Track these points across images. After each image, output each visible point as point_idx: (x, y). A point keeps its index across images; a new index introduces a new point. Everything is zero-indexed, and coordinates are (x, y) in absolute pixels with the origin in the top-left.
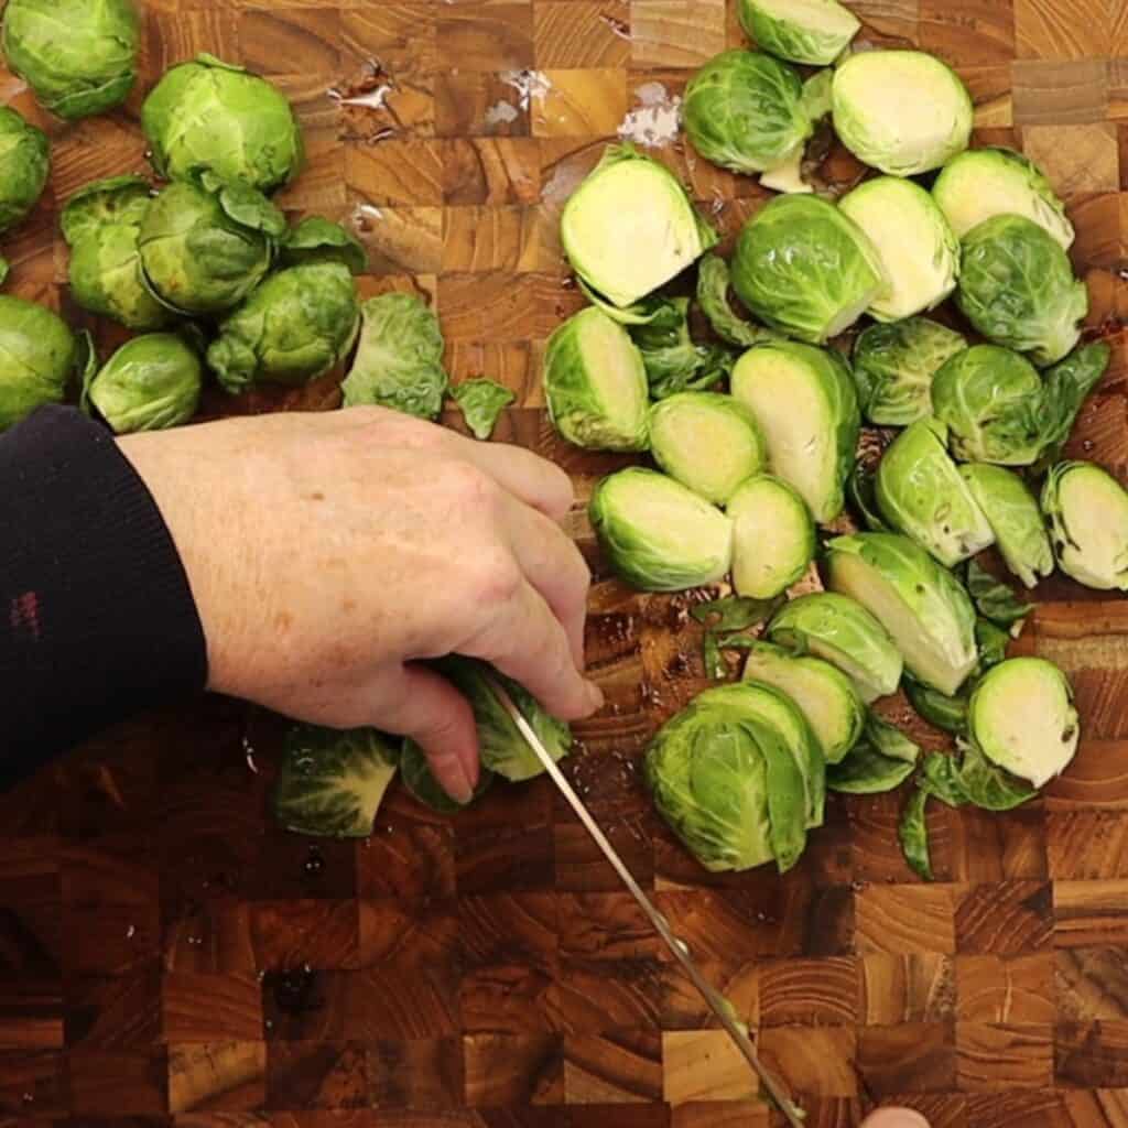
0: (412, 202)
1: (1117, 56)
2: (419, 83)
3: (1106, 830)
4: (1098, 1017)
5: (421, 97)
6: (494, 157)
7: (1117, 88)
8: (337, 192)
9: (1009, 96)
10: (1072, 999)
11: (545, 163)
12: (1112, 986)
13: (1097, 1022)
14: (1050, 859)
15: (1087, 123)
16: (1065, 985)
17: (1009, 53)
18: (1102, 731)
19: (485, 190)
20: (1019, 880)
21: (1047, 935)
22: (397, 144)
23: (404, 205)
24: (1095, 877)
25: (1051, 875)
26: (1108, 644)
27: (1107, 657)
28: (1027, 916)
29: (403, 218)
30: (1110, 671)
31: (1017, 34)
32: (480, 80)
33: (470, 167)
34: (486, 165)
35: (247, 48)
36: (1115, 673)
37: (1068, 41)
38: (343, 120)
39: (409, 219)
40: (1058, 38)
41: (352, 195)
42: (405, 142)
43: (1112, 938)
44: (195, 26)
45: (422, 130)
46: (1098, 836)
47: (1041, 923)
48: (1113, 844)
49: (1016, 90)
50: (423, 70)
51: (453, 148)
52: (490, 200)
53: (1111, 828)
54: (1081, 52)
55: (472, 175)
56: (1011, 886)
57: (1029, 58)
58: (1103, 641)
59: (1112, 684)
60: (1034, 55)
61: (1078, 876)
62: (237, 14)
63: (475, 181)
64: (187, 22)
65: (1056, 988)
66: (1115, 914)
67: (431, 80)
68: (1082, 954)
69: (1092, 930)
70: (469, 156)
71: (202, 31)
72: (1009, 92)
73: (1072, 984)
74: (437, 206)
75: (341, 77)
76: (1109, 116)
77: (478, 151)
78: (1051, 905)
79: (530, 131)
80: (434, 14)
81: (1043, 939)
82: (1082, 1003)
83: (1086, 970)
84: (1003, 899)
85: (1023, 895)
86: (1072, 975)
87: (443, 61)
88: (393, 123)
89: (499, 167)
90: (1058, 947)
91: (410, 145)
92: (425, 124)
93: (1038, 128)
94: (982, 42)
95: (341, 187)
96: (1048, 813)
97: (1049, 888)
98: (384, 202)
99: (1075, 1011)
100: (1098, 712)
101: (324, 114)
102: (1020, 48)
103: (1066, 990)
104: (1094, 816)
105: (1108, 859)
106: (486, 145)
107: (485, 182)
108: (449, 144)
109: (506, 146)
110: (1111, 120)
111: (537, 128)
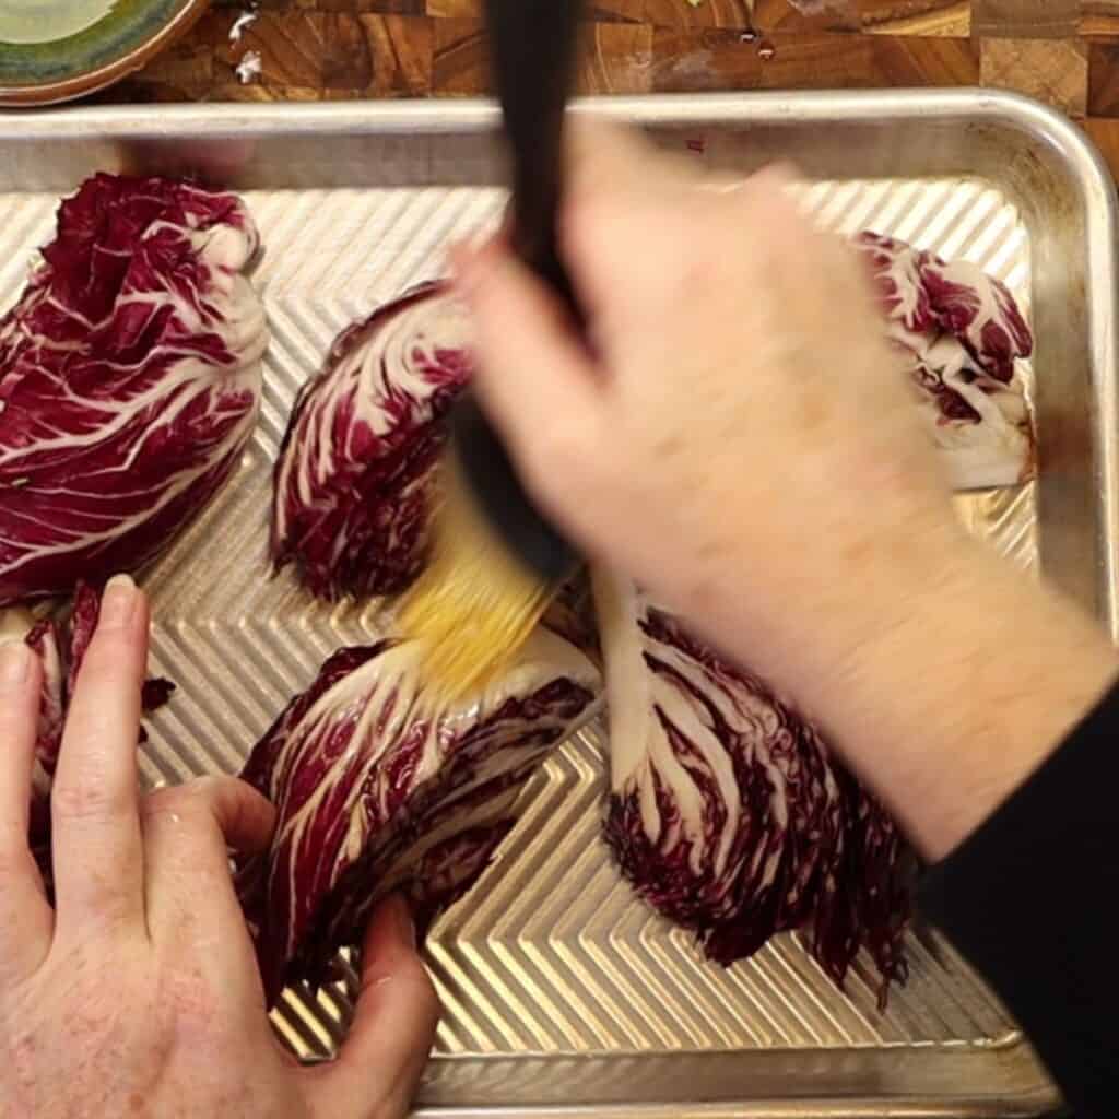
0: (283, 80)
6: (382, 35)
8: (202, 66)
9: (967, 5)
11: (439, 44)
15: (1059, 38)
19: (369, 73)
22: (274, 16)
23: (276, 83)
33: (354, 46)
34: (372, 44)
42: (282, 14)
51: (336, 24)
52: (374, 85)
55: (355, 54)
63: (359, 62)
70: (354, 33)
74: (314, 88)
76: (1080, 32)
77: (363, 28)
79: (424, 10)
89: (387, 47)
91: (287, 17)
93: (1000, 41)
95: (207, 61)
106: (374, 21)
107: (370, 63)
108: (332, 20)
109: (397, 25)
110: (1082, 37)
111: (434, 7)
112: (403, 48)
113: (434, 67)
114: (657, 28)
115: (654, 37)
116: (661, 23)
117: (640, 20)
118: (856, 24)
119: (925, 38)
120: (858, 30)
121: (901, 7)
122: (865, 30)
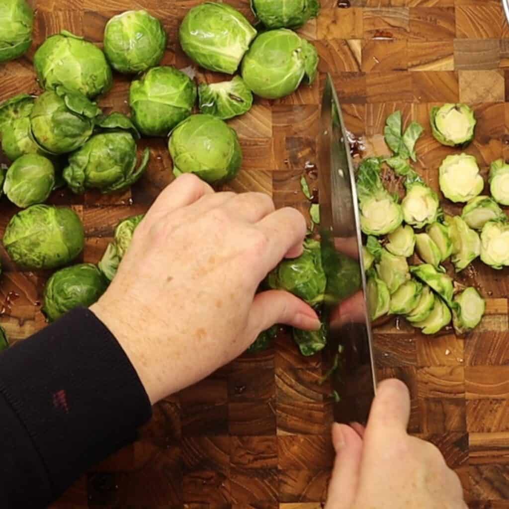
1: (505, 38)
2: (168, 47)
3: (495, 408)
4: (490, 498)
5: (169, 54)
6: (204, 82)
7: (505, 53)
9: (452, 56)
10: (477, 489)
12: (497, 484)
13: (489, 501)
14: (467, 422)
15: (491, 69)
16: (474, 483)
17: (453, 35)
18: (493, 361)
20: (452, 432)
21: (466, 459)
24: (489, 431)
25: (468, 430)
26: (496, 319)
27: (496, 326)
28: (457, 449)
30: (498, 332)
31: (457, 26)
35: (86, 29)
36: (500, 333)
37: (481, 30)
40: (477, 29)
43: (497, 461)
44: (61, 18)
46: (491, 411)
47: (462, 453)
48: (498, 415)
49: (456, 53)
50: (170, 40)
53: (497, 408)
54: (487, 35)
56: (448, 435)
57: (462, 38)
58: (494, 318)
59: (498, 338)
60: (464, 36)
61: (481, 431)
62: (82, 13)
64: (57, 17)
65: (470, 484)
66: (499, 449)
67: (174, 45)
68: (482, 468)
69: (488, 456)
71: (65, 21)
72: (453, 54)
73: (477, 483)
76: (500, 66)
78: (468, 444)
80: (176, 14)
81: (463, 461)
82: (482, 491)
83: (484, 476)
84: (445, 441)
85: (454, 439)
86: (477, 478)
90: (471, 465)
93: (466, 71)
94: (439, 30)
96: (467, 400)
97: (467, 436)
99: (479, 495)
100: (491, 352)
102: (458, 33)
103: (474, 485)
104: (489, 402)
105: (495, 422)
106: (200, 76)
109: (210, 77)
110: (501, 68)
114: (321, 73)
115: (319, 77)
116: (322, 71)
118: (405, 68)
119: (436, 72)
120: (406, 70)
121: (424, 59)
122: (409, 70)
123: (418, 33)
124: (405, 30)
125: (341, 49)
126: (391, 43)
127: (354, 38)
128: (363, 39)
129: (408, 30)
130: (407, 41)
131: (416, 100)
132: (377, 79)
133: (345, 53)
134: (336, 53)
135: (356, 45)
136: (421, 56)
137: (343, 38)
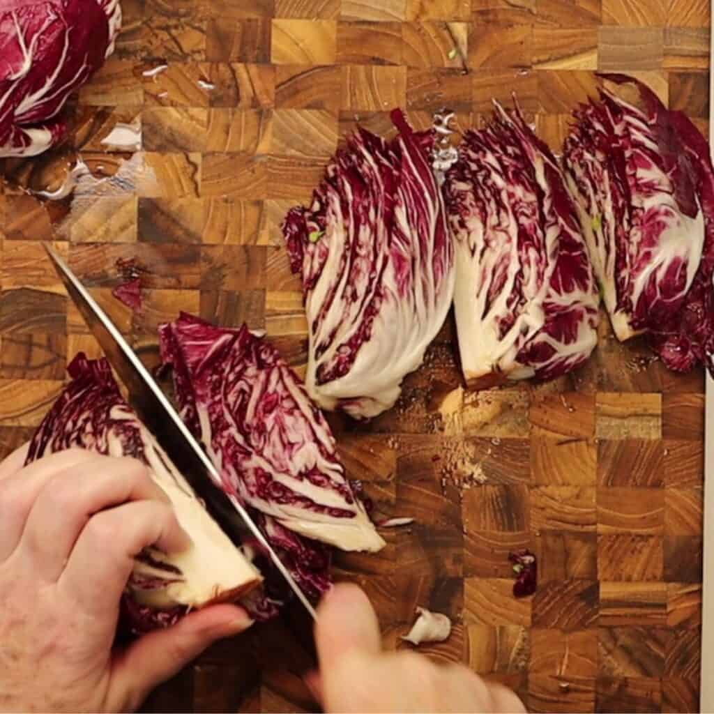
0: (188, 104)
1: (671, 26)
2: (197, 25)
3: (638, 547)
4: (627, 675)
5: (197, 34)
6: (245, 76)
7: (670, 47)
8: (137, 96)
9: (596, 50)
10: (609, 661)
11: (279, 81)
12: (637, 655)
13: (626, 679)
14: (599, 566)
15: (650, 70)
16: (605, 652)
17: (597, 21)
18: (639, 481)
19: (238, 98)
20: (577, 579)
21: (595, 617)
22: (180, 65)
23: (182, 105)
24: (629, 580)
25: (599, 576)
26: (644, 423)
27: (644, 431)
28: (582, 604)
29: (181, 114)
30: (646, 442)
31: (604, 8)
32: (238, 24)
33: (228, 82)
34: (239, 81)
36: (649, 442)
37: (638, 16)
38: (145, 47)
39: (185, 115)
40: (631, 12)
41: (147, 98)
42: (185, 64)
43: (640, 622)
45: (197, 57)
46: (633, 552)
47: (590, 610)
48: (643, 558)
49: (601, 46)
50: (199, 16)
51: (217, 67)
52: (240, 105)
53: (642, 547)
54: (646, 22)
55: (229, 87)
56: (571, 582)
57: (612, 24)
58: (642, 420)
59: (647, 449)
60: (614, 23)
61: (617, 579)
63: (232, 92)
65: (599, 653)
66: (641, 605)
67: (205, 23)
68: (618, 631)
69: (626, 616)
70: (228, 74)
72: (596, 47)
73: (610, 652)
74: (204, 107)
75: (145, 19)
76: (664, 66)
77: (233, 71)
78: (598, 597)
79: (270, 60)
81: (591, 620)
82: (616, 665)
83: (619, 643)
84: (565, 591)
85: (580, 589)
86: (610, 645)
87: (214, 11)
88: (178, 51)
89: (248, 83)
90: (601, 626)
91: (188, 66)
92: (199, 52)
94: (578, 12)
95: (141, 92)
96: (600, 535)
97: (597, 586)
98: (168, 102)
99: (611, 670)
100: (636, 468)
101: (132, 43)
102: (605, 17)
103: (605, 655)
104: (630, 539)
105: (639, 568)
106: (240, 67)
107: (237, 93)
108: (214, 66)
109: (253, 69)
110: (665, 69)
111: (275, 58)
112: (257, 84)
113: (276, 94)
114: (409, 68)
115: (408, 74)
116: (412, 65)
117: (399, 63)
118: (529, 64)
119: (571, 71)
120: (530, 67)
121: (555, 53)
122: (534, 67)
123: (548, 16)
124: (530, 11)
125: (439, 36)
126: (510, 29)
127: (458, 20)
128: (469, 21)
129: (535, 12)
130: (533, 26)
131: (542, 110)
132: (489, 79)
133: (444, 41)
134: (431, 40)
135: (460, 30)
136: (551, 49)
137: (442, 19)
